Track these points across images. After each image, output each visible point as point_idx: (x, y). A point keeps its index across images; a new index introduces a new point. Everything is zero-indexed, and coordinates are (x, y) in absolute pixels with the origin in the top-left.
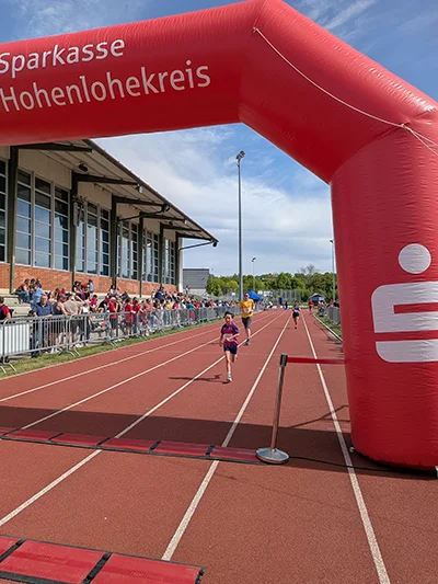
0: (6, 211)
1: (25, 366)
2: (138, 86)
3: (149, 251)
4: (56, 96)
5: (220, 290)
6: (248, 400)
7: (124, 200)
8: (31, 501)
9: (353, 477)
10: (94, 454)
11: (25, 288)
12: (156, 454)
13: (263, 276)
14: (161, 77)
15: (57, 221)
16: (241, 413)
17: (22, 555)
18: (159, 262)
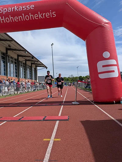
7: (21, 56)
10: (31, 107)
14: (44, 14)
15: (2, 62)
16: (64, 100)
17: (25, 118)
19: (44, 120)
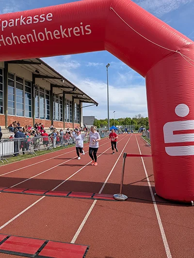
0: (3, 91)
1: (12, 160)
2: (59, 34)
3: (67, 108)
4: (22, 39)
5: (99, 125)
6: (110, 173)
7: (56, 86)
8: (14, 219)
9: (155, 206)
10: (42, 198)
11: (13, 125)
12: (69, 197)
13: (119, 119)
14: (69, 30)
15: (26, 96)
16: (107, 179)
17: (9, 242)
18: (72, 113)
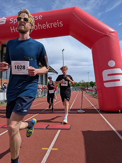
2: (45, 26)
14: (51, 24)
19: (47, 128)
